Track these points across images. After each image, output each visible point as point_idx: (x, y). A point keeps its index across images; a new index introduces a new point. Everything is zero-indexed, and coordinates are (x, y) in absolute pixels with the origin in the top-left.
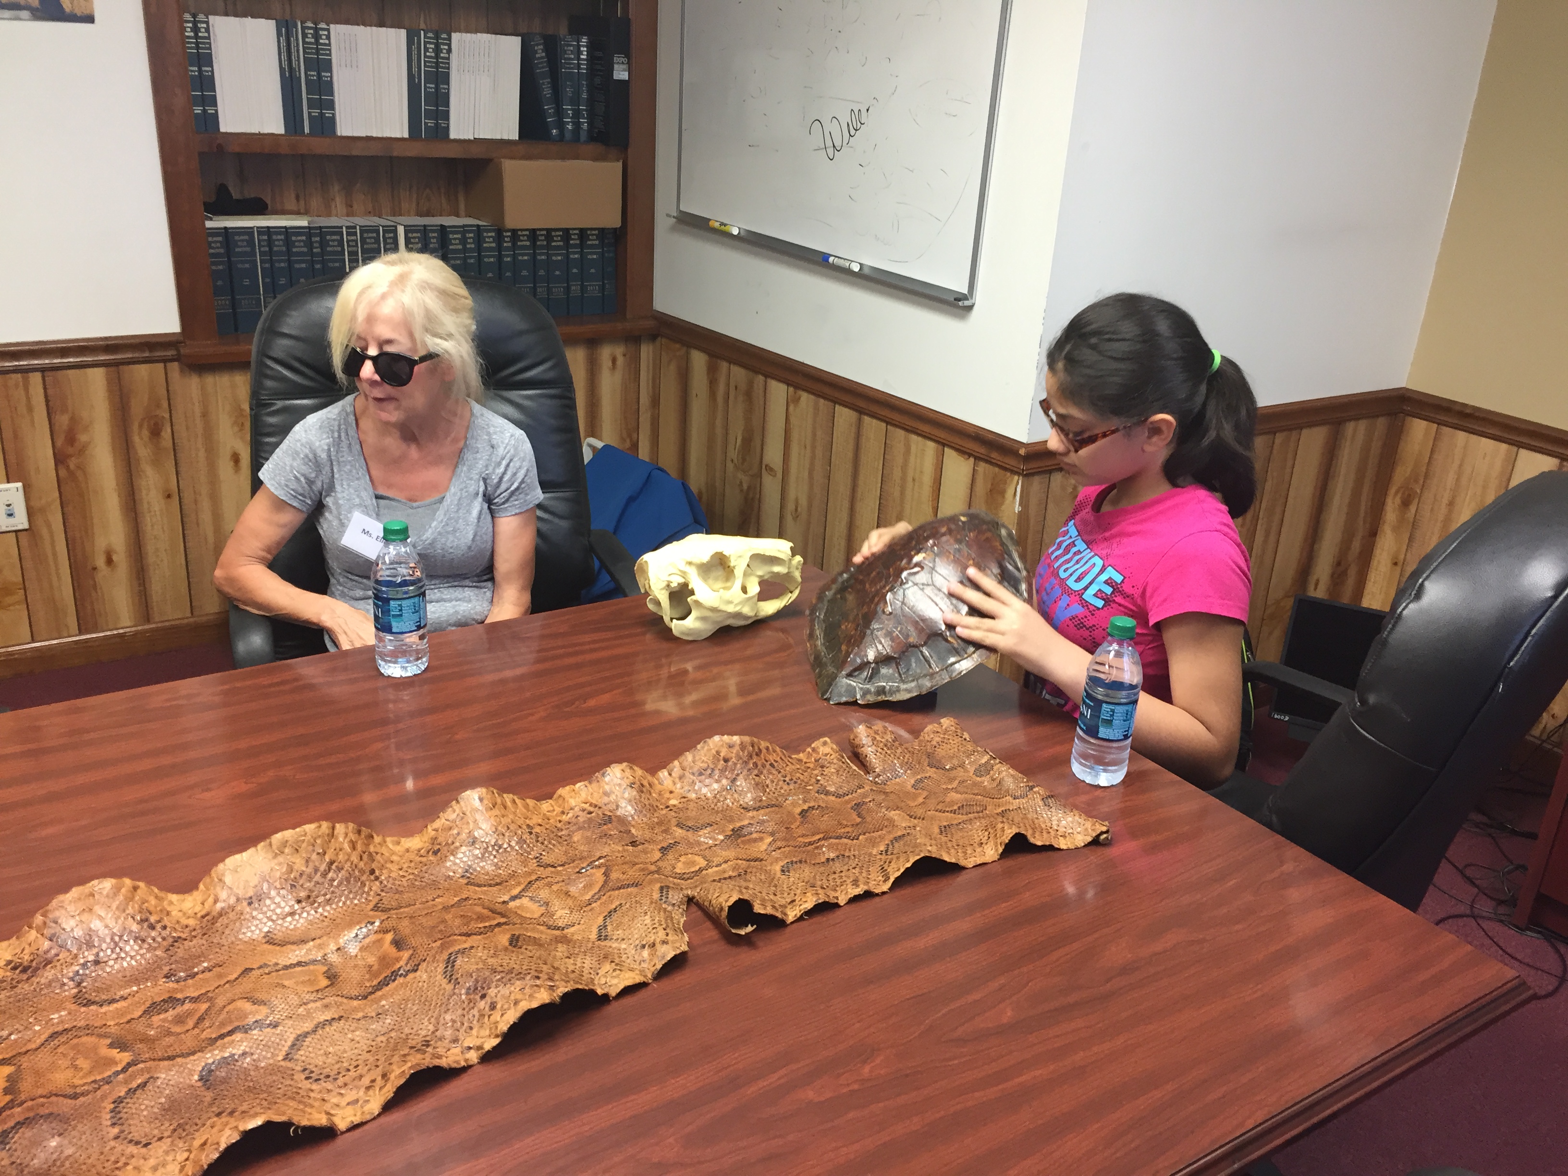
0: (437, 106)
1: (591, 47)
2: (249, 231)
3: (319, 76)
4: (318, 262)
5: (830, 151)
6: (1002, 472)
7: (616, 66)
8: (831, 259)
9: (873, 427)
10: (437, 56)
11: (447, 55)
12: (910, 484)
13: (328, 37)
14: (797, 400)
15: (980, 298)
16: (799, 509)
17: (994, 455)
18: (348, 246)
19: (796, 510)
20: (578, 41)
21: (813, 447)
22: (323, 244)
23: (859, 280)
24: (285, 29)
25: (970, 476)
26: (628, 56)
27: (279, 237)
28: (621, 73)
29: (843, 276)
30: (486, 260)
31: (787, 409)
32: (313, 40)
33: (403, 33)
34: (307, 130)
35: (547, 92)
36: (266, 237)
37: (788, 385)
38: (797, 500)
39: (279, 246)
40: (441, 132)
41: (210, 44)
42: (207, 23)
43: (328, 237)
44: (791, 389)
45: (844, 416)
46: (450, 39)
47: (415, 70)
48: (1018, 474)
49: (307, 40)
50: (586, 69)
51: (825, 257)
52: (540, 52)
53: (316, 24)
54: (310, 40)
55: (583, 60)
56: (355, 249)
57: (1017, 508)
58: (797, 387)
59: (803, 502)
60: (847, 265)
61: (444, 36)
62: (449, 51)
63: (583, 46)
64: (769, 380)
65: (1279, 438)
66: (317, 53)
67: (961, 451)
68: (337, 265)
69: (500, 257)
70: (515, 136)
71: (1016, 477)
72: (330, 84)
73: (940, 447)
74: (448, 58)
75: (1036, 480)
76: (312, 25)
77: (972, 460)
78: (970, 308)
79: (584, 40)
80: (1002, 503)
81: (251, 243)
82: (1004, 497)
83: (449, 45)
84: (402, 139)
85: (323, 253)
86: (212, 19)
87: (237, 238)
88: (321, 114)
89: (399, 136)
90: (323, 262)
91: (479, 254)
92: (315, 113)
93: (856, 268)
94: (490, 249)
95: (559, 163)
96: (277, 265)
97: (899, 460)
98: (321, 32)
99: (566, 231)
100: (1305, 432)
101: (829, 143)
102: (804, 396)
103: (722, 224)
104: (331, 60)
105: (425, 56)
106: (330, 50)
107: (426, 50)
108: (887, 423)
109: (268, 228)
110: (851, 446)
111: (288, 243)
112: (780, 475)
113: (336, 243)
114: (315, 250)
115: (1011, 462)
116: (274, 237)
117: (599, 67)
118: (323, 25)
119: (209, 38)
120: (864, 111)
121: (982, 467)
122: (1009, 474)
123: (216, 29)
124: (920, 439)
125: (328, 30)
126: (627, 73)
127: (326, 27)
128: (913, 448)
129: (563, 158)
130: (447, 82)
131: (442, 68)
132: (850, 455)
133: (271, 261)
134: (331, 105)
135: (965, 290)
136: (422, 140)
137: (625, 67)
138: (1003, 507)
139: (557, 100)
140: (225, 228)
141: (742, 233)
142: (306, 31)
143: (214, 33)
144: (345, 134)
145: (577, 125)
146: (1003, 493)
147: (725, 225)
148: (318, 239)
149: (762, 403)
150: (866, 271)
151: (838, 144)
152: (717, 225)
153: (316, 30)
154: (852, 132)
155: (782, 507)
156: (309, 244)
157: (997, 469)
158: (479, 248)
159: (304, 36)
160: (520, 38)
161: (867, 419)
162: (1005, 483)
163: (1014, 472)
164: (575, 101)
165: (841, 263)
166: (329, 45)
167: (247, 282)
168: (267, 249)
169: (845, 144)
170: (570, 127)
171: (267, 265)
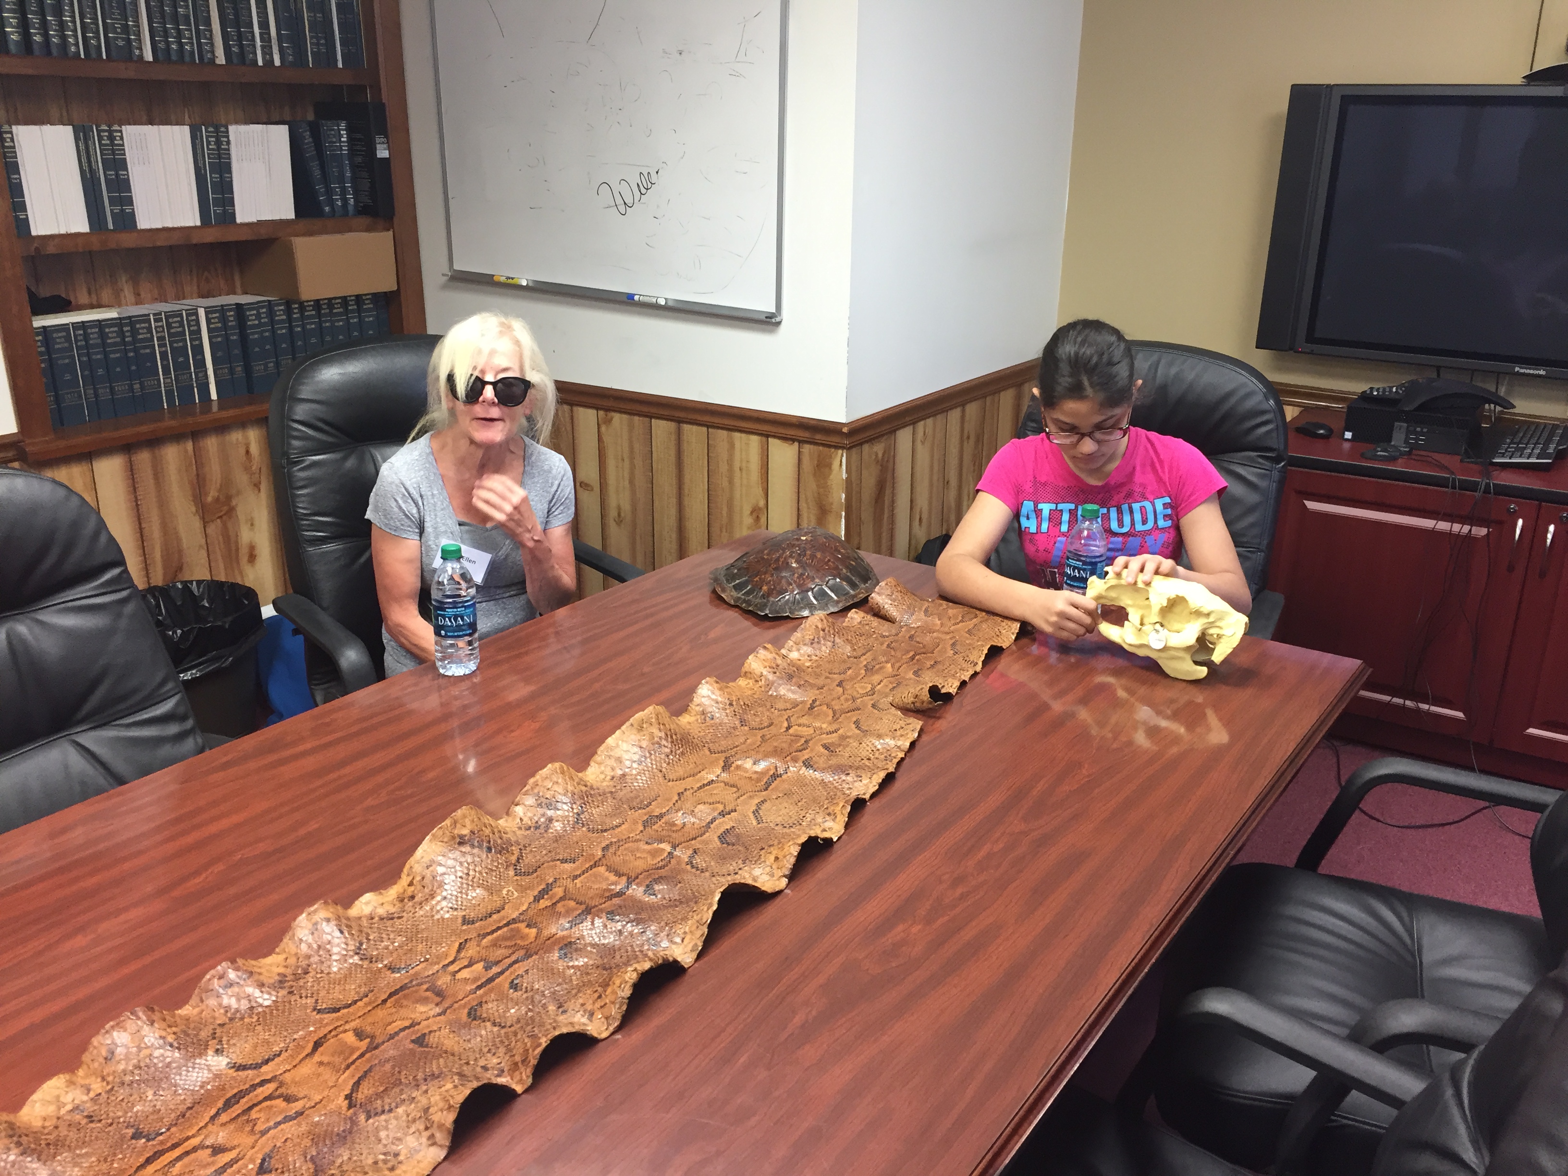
0: (223, 194)
1: (349, 130)
2: (64, 328)
3: (117, 175)
4: (130, 350)
5: (622, 208)
6: (826, 449)
7: (378, 146)
8: (636, 298)
9: (693, 434)
10: (219, 148)
11: (226, 147)
12: (737, 473)
13: (122, 138)
14: (608, 422)
15: (786, 315)
16: (622, 515)
17: (818, 437)
18: (157, 332)
19: (619, 515)
20: (338, 126)
21: (632, 458)
22: (134, 332)
23: (666, 313)
24: (82, 136)
25: (796, 457)
26: (386, 137)
27: (93, 330)
28: (383, 153)
29: (650, 311)
30: (279, 332)
31: (599, 431)
32: (108, 142)
33: (186, 129)
34: (111, 226)
35: (317, 173)
36: (81, 332)
37: (597, 409)
38: (619, 508)
39: (94, 339)
40: (229, 217)
41: (15, 152)
42: (11, 133)
43: (138, 326)
44: (601, 413)
45: (662, 428)
46: (227, 132)
47: (201, 165)
48: (843, 448)
49: (103, 142)
50: (348, 150)
51: (631, 297)
52: (308, 139)
53: (109, 126)
54: (106, 141)
55: (344, 142)
56: (162, 334)
57: (844, 476)
58: (607, 410)
59: (626, 507)
60: (654, 300)
61: (223, 129)
62: (228, 143)
63: (343, 130)
64: (575, 408)
65: (989, 399)
66: (114, 154)
67: (784, 439)
68: (148, 351)
69: (291, 329)
70: (292, 216)
71: (840, 452)
72: (127, 181)
73: (764, 439)
74: (228, 150)
75: (854, 450)
76: (106, 128)
77: (796, 444)
78: (779, 323)
79: (343, 125)
80: (830, 474)
81: (68, 338)
82: (830, 468)
83: (228, 137)
84: (196, 227)
85: (135, 341)
86: (15, 129)
87: (55, 335)
88: (122, 210)
89: (191, 224)
90: (136, 350)
91: (273, 327)
92: (117, 209)
93: (662, 302)
94: (282, 321)
95: (338, 236)
96: (94, 357)
97: (724, 456)
98: (115, 134)
99: (344, 298)
100: (1002, 394)
101: (619, 201)
102: (617, 417)
103: (508, 278)
104: (125, 159)
105: (208, 149)
106: (124, 150)
107: (209, 143)
108: (708, 427)
109: (83, 322)
110: (673, 452)
111: (103, 335)
112: (597, 489)
113: (145, 331)
114: (127, 339)
115: (835, 439)
116: (89, 331)
117: (358, 148)
118: (116, 127)
119: (14, 147)
120: (653, 174)
121: (807, 448)
122: (833, 450)
123: (20, 139)
124: (743, 435)
125: (121, 131)
126: (387, 152)
127: (119, 128)
128: (737, 445)
129: (340, 231)
130: (230, 171)
131: (224, 158)
132: (673, 458)
133: (88, 354)
134: (130, 201)
135: (773, 310)
136: (213, 226)
137: (385, 146)
138: (831, 477)
139: (325, 178)
140: (44, 327)
141: (531, 284)
142: (102, 134)
143: (18, 142)
144: (143, 227)
145: (345, 201)
146: (829, 466)
147: (513, 279)
148: (129, 328)
149: (569, 428)
150: (670, 304)
151: (629, 201)
152: (503, 279)
153: (110, 132)
154: (644, 191)
155: (603, 516)
156: (121, 334)
157: (821, 448)
158: (272, 322)
159: (100, 138)
160: (287, 126)
161: (686, 427)
162: (831, 457)
163: (837, 447)
164: (341, 180)
165: (646, 299)
166: (123, 145)
167: (68, 377)
168: (83, 343)
169: (636, 200)
170: (339, 203)
171: (85, 359)
